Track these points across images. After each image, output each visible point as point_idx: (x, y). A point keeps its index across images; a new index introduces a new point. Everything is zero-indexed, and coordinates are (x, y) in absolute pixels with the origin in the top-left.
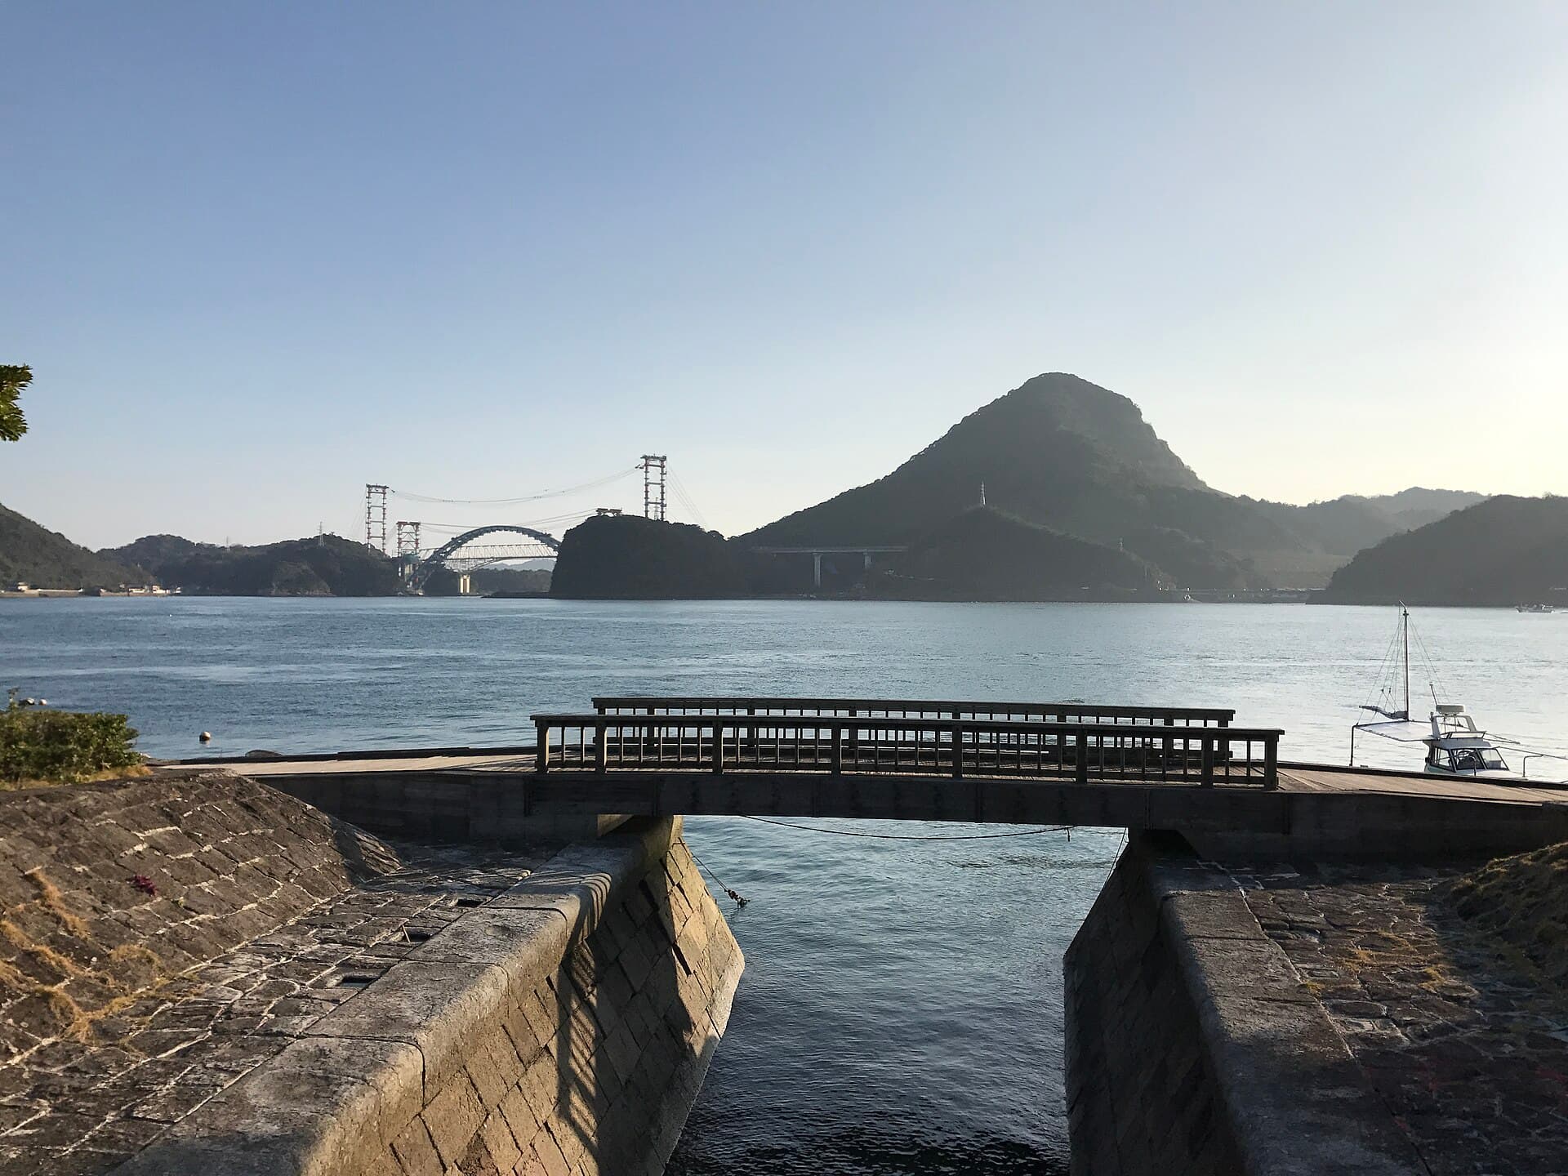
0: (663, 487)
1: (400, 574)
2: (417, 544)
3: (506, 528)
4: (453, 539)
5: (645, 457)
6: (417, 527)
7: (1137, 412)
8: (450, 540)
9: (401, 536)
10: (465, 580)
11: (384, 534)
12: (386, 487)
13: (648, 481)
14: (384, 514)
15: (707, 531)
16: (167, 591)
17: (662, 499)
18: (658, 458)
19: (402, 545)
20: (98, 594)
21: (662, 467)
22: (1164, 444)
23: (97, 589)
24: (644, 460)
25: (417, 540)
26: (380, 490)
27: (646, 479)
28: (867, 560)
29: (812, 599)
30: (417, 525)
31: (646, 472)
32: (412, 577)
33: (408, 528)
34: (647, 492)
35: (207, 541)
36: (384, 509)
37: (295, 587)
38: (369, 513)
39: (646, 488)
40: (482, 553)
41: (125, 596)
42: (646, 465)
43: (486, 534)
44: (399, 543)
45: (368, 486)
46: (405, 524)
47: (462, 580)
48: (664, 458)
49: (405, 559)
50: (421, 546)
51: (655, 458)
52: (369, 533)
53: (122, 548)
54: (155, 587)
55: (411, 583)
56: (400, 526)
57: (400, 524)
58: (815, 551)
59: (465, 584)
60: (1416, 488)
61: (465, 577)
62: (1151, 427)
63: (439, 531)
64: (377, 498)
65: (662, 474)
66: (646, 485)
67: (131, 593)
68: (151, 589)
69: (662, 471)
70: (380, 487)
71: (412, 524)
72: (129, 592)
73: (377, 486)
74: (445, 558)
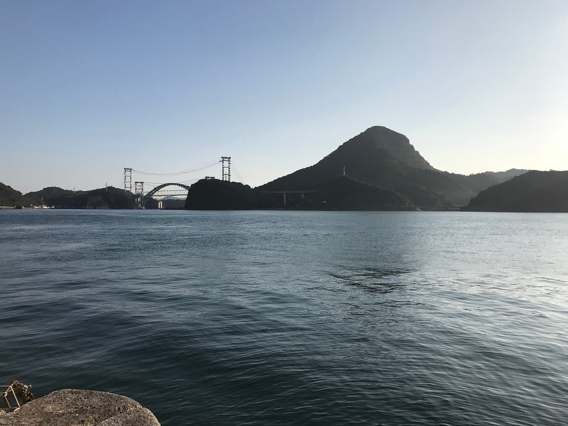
0: (229, 168)
1: (136, 201)
2: (142, 190)
3: (173, 184)
4: (155, 188)
5: (222, 157)
6: (142, 184)
7: (408, 141)
8: (154, 188)
9: (136, 187)
10: (160, 203)
11: (131, 186)
12: (131, 169)
13: (224, 166)
14: (131, 179)
15: (244, 185)
16: (48, 207)
17: (229, 173)
18: (227, 158)
19: (137, 190)
20: (21, 208)
21: (229, 161)
22: (417, 152)
23: (21, 206)
24: (222, 158)
25: (142, 188)
26: (129, 170)
27: (223, 165)
28: (303, 196)
29: (281, 210)
30: (142, 183)
31: (223, 163)
32: (140, 202)
33: (139, 184)
34: (223, 170)
35: (69, 189)
36: (131, 177)
37: (95, 206)
38: (125, 179)
39: (223, 169)
40: (166, 193)
41: (32, 209)
42: (223, 160)
43: (166, 186)
44: (136, 190)
45: (125, 169)
46: (138, 182)
47: (159, 203)
48: (230, 158)
49: (138, 195)
50: (144, 191)
51: (226, 158)
52: (125, 186)
53: (38, 191)
54: (43, 206)
55: (140, 204)
56: (136, 183)
57: (136, 182)
58: (284, 192)
59: (160, 205)
60: (513, 169)
61: (160, 202)
62: (413, 146)
63: (150, 185)
64: (128, 173)
65: (229, 164)
66: (223, 168)
67: (34, 208)
68: (42, 207)
69: (229, 162)
70: (129, 169)
71: (141, 183)
72: (33, 207)
73: (128, 169)
74: (152, 195)
